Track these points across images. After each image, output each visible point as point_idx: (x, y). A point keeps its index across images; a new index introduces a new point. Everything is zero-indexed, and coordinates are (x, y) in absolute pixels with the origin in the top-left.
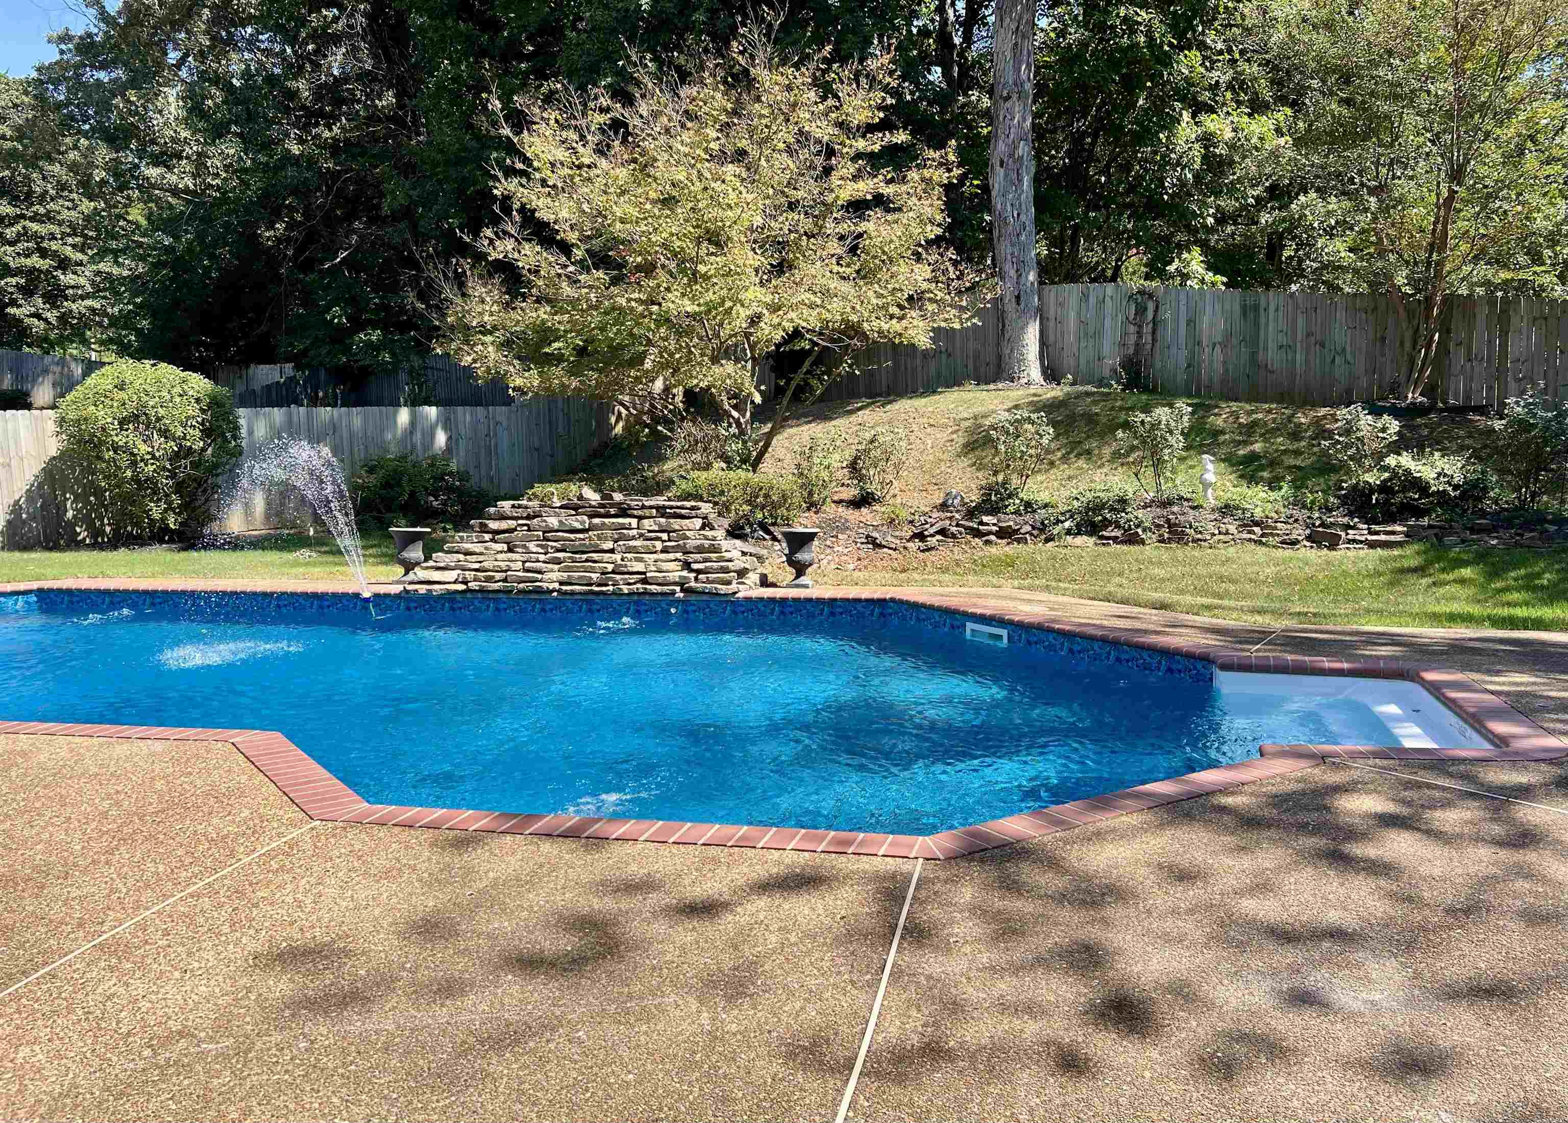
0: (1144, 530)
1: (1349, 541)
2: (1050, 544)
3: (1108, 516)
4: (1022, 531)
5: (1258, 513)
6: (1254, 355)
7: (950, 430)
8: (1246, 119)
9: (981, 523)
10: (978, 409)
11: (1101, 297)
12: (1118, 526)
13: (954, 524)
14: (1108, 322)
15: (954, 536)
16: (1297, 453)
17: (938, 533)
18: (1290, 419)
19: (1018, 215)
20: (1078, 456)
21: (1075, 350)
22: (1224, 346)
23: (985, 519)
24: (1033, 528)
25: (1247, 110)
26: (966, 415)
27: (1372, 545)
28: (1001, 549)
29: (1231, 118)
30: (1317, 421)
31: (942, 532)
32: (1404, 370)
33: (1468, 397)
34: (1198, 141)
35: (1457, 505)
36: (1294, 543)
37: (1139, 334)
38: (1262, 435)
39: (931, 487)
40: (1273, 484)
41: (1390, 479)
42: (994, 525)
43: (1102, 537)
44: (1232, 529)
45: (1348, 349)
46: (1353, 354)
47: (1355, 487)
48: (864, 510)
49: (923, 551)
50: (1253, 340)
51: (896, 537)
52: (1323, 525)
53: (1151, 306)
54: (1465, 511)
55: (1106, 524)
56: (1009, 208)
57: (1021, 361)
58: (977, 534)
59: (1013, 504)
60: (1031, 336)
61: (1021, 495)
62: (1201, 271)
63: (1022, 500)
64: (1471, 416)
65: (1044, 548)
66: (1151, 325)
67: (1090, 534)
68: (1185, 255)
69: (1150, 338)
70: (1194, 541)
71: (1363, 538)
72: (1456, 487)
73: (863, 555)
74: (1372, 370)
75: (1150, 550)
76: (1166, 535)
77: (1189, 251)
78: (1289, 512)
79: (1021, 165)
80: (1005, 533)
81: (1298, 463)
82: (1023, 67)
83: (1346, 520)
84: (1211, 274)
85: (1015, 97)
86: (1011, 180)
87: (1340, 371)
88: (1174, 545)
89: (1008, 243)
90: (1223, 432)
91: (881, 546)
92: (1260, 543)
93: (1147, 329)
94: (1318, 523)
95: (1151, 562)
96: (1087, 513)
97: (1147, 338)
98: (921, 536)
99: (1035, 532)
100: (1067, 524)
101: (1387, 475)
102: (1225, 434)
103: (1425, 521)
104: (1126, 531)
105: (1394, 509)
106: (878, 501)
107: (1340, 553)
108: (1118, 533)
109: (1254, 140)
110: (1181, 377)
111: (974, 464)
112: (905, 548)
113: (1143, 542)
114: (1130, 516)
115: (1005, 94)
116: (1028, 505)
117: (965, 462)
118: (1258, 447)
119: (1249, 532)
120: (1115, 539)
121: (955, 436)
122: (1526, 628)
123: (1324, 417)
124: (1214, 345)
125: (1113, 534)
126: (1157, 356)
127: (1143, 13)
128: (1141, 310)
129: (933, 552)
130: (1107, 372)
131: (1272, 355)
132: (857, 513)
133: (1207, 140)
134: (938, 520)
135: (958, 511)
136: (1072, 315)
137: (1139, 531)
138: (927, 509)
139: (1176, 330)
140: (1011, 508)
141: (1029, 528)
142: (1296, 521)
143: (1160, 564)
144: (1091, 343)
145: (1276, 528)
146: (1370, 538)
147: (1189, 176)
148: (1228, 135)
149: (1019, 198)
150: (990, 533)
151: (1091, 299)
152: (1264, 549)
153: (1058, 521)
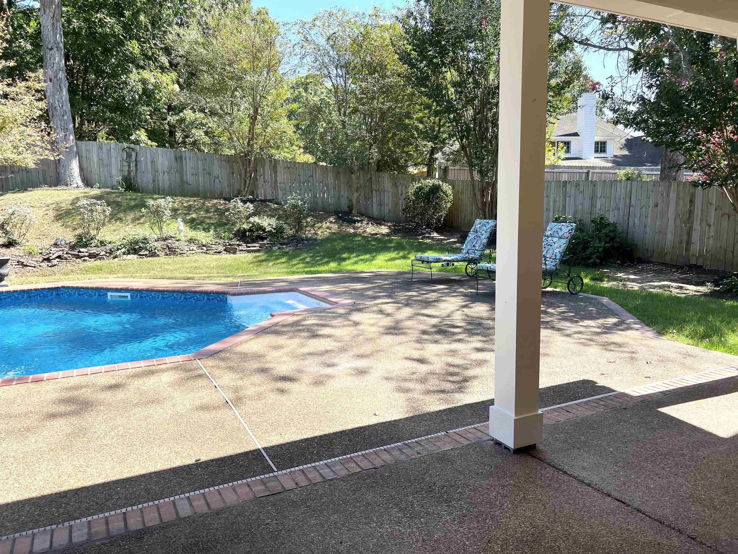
0: (158, 251)
1: (240, 251)
2: (116, 259)
3: (141, 246)
4: (101, 254)
5: (204, 242)
6: (182, 178)
7: (44, 209)
8: (160, 74)
9: (80, 252)
10: (57, 199)
11: (109, 148)
12: (147, 250)
13: (65, 253)
14: (113, 160)
15: (66, 259)
16: (210, 218)
17: (57, 257)
18: (204, 204)
19: (62, 106)
20: (116, 220)
21: (98, 172)
22: (168, 173)
23: (82, 250)
24: (106, 253)
25: (160, 71)
26: (51, 202)
27: (249, 252)
28: (92, 263)
29: (153, 73)
30: (214, 205)
31: (59, 257)
32: (243, 185)
33: (265, 196)
34: (140, 82)
35: (275, 236)
36: (220, 252)
37: (129, 166)
38: (195, 211)
39: (41, 237)
40: (206, 230)
41: (252, 227)
42: (86, 252)
43: (140, 255)
44: (195, 248)
45: (220, 176)
46: (222, 178)
47: (238, 231)
48: (12, 249)
49: (51, 267)
50: (181, 171)
51: (34, 261)
52: (230, 245)
53: (134, 154)
54: (278, 238)
55: (141, 249)
56: (57, 103)
57: (71, 176)
58: (78, 257)
59: (94, 242)
60: (75, 165)
61: (97, 238)
62: (146, 140)
63: (98, 240)
64: (268, 203)
65: (113, 261)
66: (134, 163)
67: (135, 254)
68: (138, 132)
69: (134, 169)
70: (181, 254)
71: (245, 249)
72: (274, 229)
73: (17, 270)
74: (229, 185)
75: (162, 259)
76: (168, 253)
77: (139, 130)
78: (216, 241)
79: (61, 82)
80: (92, 256)
81: (212, 222)
82: (58, 36)
83: (238, 243)
84: (150, 141)
85: (55, 49)
86: (56, 89)
87: (218, 186)
88: (172, 256)
89: (58, 119)
90: (178, 210)
91: (26, 266)
92: (207, 253)
93: (133, 165)
94: (228, 244)
95: (164, 264)
96: (131, 245)
97: (133, 168)
98: (48, 260)
99: (108, 255)
100: (123, 250)
101: (251, 225)
102: (179, 210)
103: (265, 242)
104: (150, 252)
105: (254, 238)
106: (18, 244)
107: (238, 255)
108: (146, 252)
109: (165, 84)
110: (151, 186)
111: (63, 225)
112: (40, 266)
113: (158, 256)
114: (151, 245)
115: (50, 47)
116: (102, 242)
117: (59, 224)
118: (194, 216)
119: (202, 249)
120: (146, 255)
121: (48, 212)
122: (316, 274)
123: (217, 203)
124: (164, 173)
125: (144, 253)
126: (139, 177)
127: (108, 18)
128: (129, 156)
129: (56, 267)
130: (115, 183)
131: (189, 178)
132: (8, 250)
133: (144, 82)
134: (55, 252)
135: (65, 247)
136: (95, 156)
137: (156, 251)
138: (48, 247)
139: (146, 165)
140: (93, 244)
141: (104, 253)
142: (219, 244)
143: (169, 264)
144: (106, 169)
145: (212, 247)
146: (248, 249)
147: (137, 97)
148: (153, 81)
149: (62, 98)
150: (85, 256)
151: (104, 149)
152: (209, 255)
153: (118, 249)
